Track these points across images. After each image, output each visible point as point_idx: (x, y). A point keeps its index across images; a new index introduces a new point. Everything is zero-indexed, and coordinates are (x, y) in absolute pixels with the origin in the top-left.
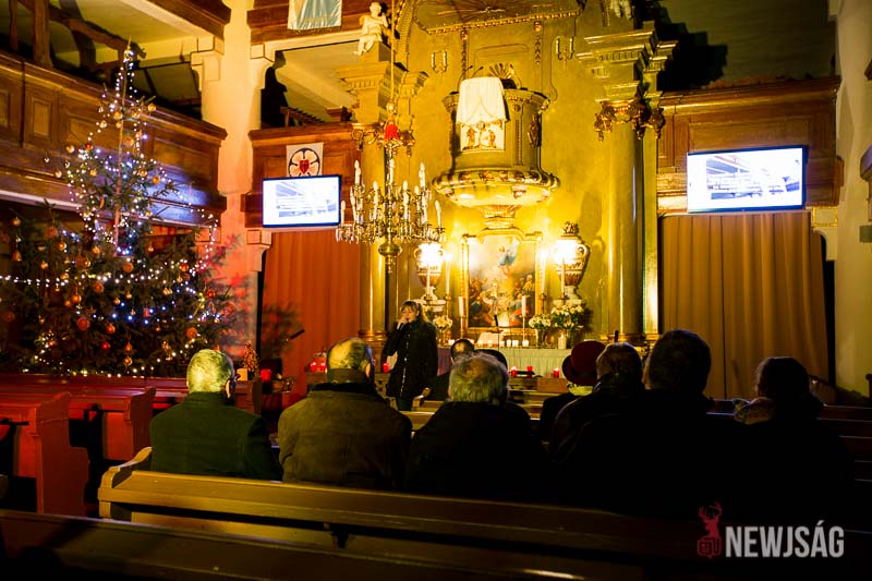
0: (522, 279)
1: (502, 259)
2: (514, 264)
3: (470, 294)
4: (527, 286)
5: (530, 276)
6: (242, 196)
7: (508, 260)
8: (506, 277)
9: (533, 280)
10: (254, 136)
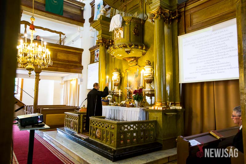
2: (138, 78)
10: (90, 50)
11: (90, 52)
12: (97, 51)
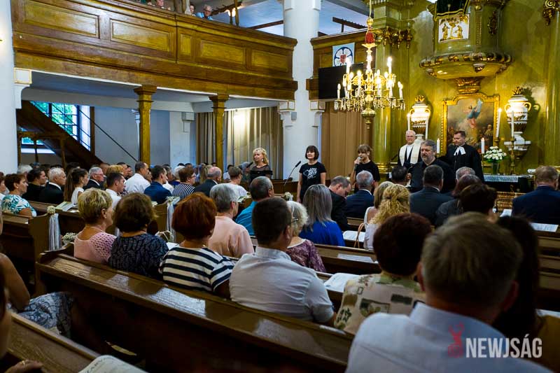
0: (484, 128)
1: (470, 114)
2: (478, 118)
3: (448, 139)
4: (487, 133)
5: (490, 125)
6: (307, 80)
7: (474, 115)
8: (472, 127)
9: (492, 128)
10: (313, 42)
11: (312, 47)
12: (343, 48)
